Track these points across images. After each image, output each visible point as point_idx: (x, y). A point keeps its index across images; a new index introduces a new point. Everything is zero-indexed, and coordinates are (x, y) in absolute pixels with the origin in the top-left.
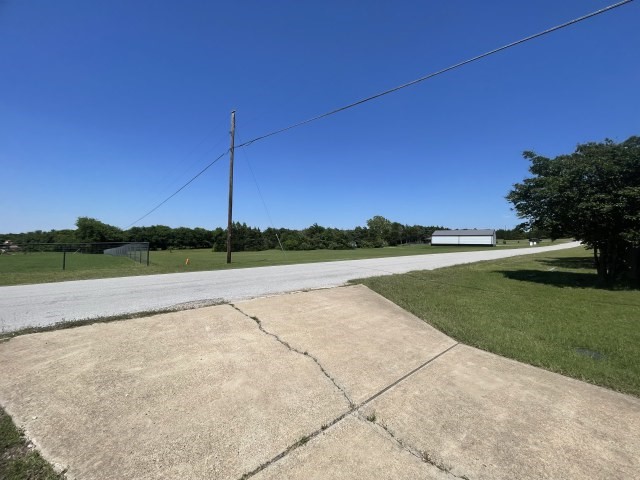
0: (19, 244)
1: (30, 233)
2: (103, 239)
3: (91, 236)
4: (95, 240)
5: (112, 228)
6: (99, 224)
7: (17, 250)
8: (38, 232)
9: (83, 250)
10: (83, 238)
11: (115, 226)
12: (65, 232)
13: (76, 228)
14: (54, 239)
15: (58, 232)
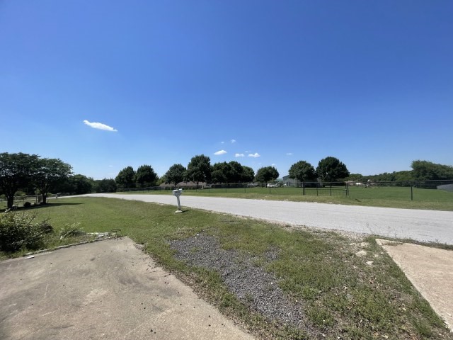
0: (375, 181)
1: (380, 175)
2: (435, 177)
3: (424, 174)
4: (428, 178)
5: (444, 167)
6: (432, 165)
7: (375, 185)
8: (385, 174)
9: (418, 186)
10: (418, 177)
11: (447, 165)
12: (403, 173)
13: (411, 169)
14: (396, 178)
15: (398, 173)
